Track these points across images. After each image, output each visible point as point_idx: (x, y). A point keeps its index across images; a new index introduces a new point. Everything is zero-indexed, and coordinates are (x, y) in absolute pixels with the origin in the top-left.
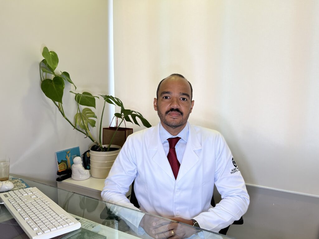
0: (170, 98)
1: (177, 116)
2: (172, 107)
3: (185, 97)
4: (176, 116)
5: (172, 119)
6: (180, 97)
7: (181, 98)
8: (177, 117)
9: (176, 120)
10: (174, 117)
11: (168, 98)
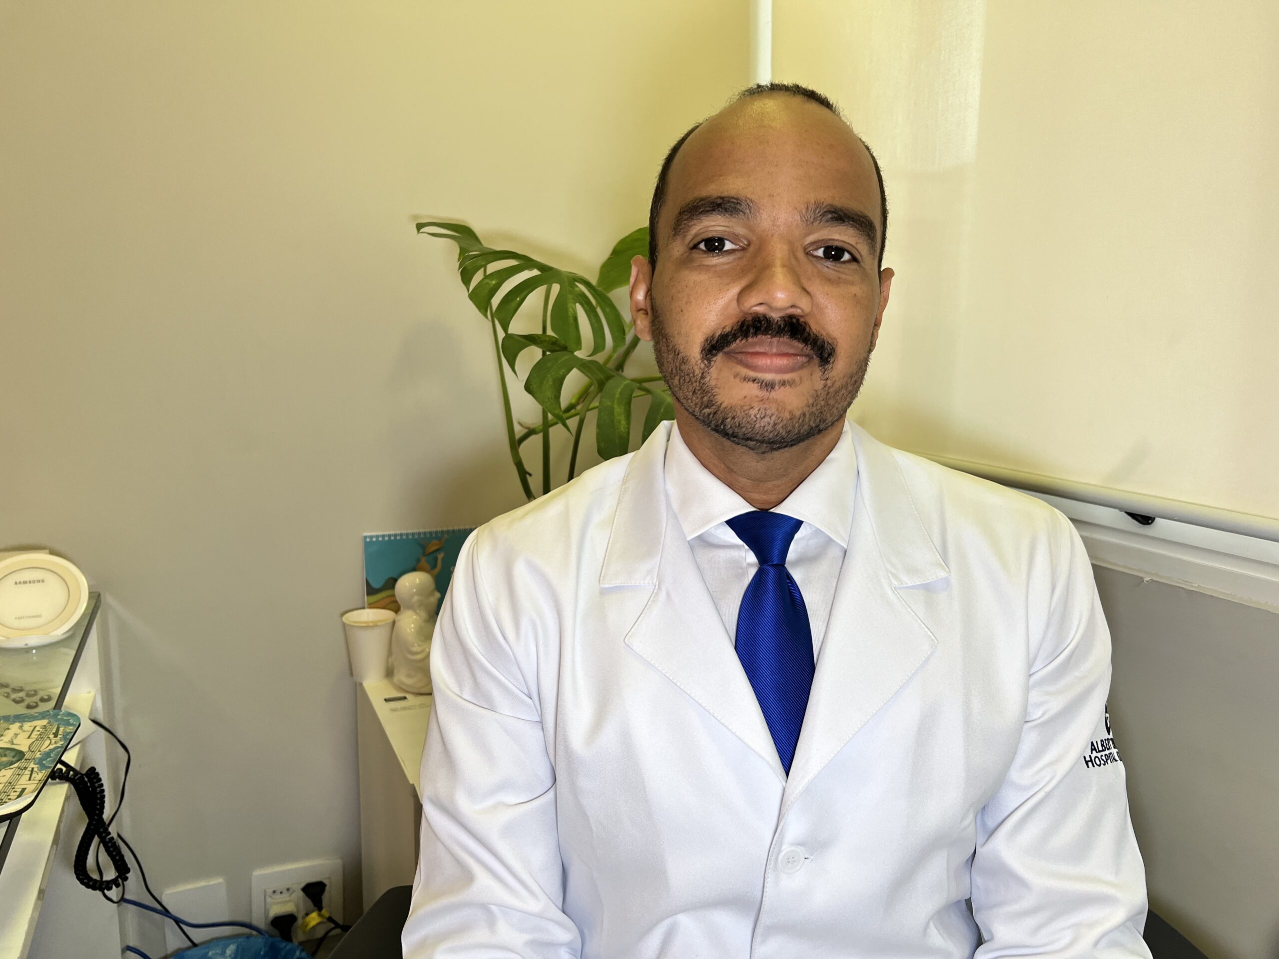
0: (743, 249)
1: (792, 370)
2: (754, 304)
3: (843, 235)
4: (780, 370)
5: (753, 390)
6: (811, 239)
7: (816, 244)
8: (787, 377)
9: (778, 394)
10: (768, 377)
11: (728, 246)
